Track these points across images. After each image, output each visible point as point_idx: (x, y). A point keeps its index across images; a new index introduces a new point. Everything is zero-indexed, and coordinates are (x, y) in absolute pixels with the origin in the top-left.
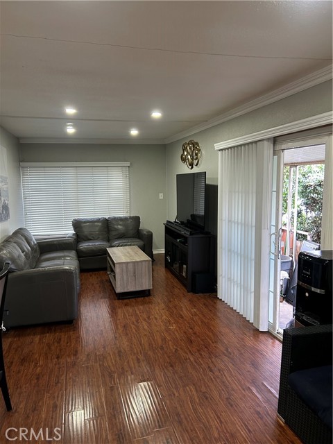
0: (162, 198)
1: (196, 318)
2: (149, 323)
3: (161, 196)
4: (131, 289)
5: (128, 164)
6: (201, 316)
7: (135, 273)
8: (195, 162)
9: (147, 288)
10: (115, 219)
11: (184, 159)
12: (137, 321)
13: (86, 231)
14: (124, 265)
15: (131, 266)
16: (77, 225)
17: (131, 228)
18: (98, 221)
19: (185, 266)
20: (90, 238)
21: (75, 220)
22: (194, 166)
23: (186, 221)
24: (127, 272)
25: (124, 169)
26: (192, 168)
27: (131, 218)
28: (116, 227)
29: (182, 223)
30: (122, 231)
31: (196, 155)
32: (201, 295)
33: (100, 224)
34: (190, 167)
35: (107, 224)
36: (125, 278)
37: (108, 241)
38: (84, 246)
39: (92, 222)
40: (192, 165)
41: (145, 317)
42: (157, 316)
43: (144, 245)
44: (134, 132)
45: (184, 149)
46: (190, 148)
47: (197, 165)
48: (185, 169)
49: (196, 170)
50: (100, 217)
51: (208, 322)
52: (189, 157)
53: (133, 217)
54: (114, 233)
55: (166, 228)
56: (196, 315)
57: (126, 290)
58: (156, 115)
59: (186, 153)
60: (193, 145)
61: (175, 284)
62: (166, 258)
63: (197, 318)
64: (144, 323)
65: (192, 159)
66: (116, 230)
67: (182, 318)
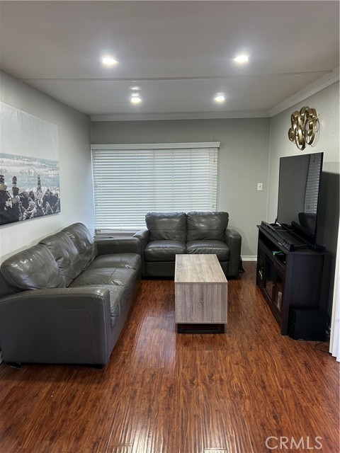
0: (261, 189)
1: (287, 393)
2: (209, 389)
3: (260, 186)
4: (197, 320)
5: (217, 144)
6: (296, 390)
7: (202, 299)
8: (308, 139)
9: (220, 322)
10: (196, 215)
11: (292, 136)
12: (192, 382)
13: (161, 229)
14: (187, 287)
15: (196, 289)
16: (151, 220)
17: (215, 227)
18: (176, 216)
19: (280, 294)
20: (165, 237)
21: (149, 214)
22: (307, 145)
23: (290, 224)
24: (191, 296)
25: (212, 151)
26: (303, 147)
27: (216, 214)
28: (197, 225)
29: (284, 226)
30: (204, 231)
31: (311, 127)
32: (302, 342)
33: (178, 220)
34: (301, 146)
35: (186, 221)
36: (188, 304)
37: (186, 242)
38: (153, 247)
39: (170, 217)
40: (303, 143)
41: (207, 374)
42: (224, 376)
43: (229, 252)
44: (220, 99)
45: (294, 120)
46: (302, 119)
47: (310, 143)
48: (293, 150)
49: (309, 150)
50: (179, 212)
51: (307, 408)
52: (300, 132)
53: (219, 213)
54: (193, 233)
55: (260, 233)
56: (288, 386)
57: (189, 321)
58: (242, 59)
59: (295, 127)
60: (307, 112)
61: (265, 317)
62: (258, 272)
63: (289, 392)
64: (201, 388)
65: (304, 135)
66: (196, 229)
67: (264, 388)
